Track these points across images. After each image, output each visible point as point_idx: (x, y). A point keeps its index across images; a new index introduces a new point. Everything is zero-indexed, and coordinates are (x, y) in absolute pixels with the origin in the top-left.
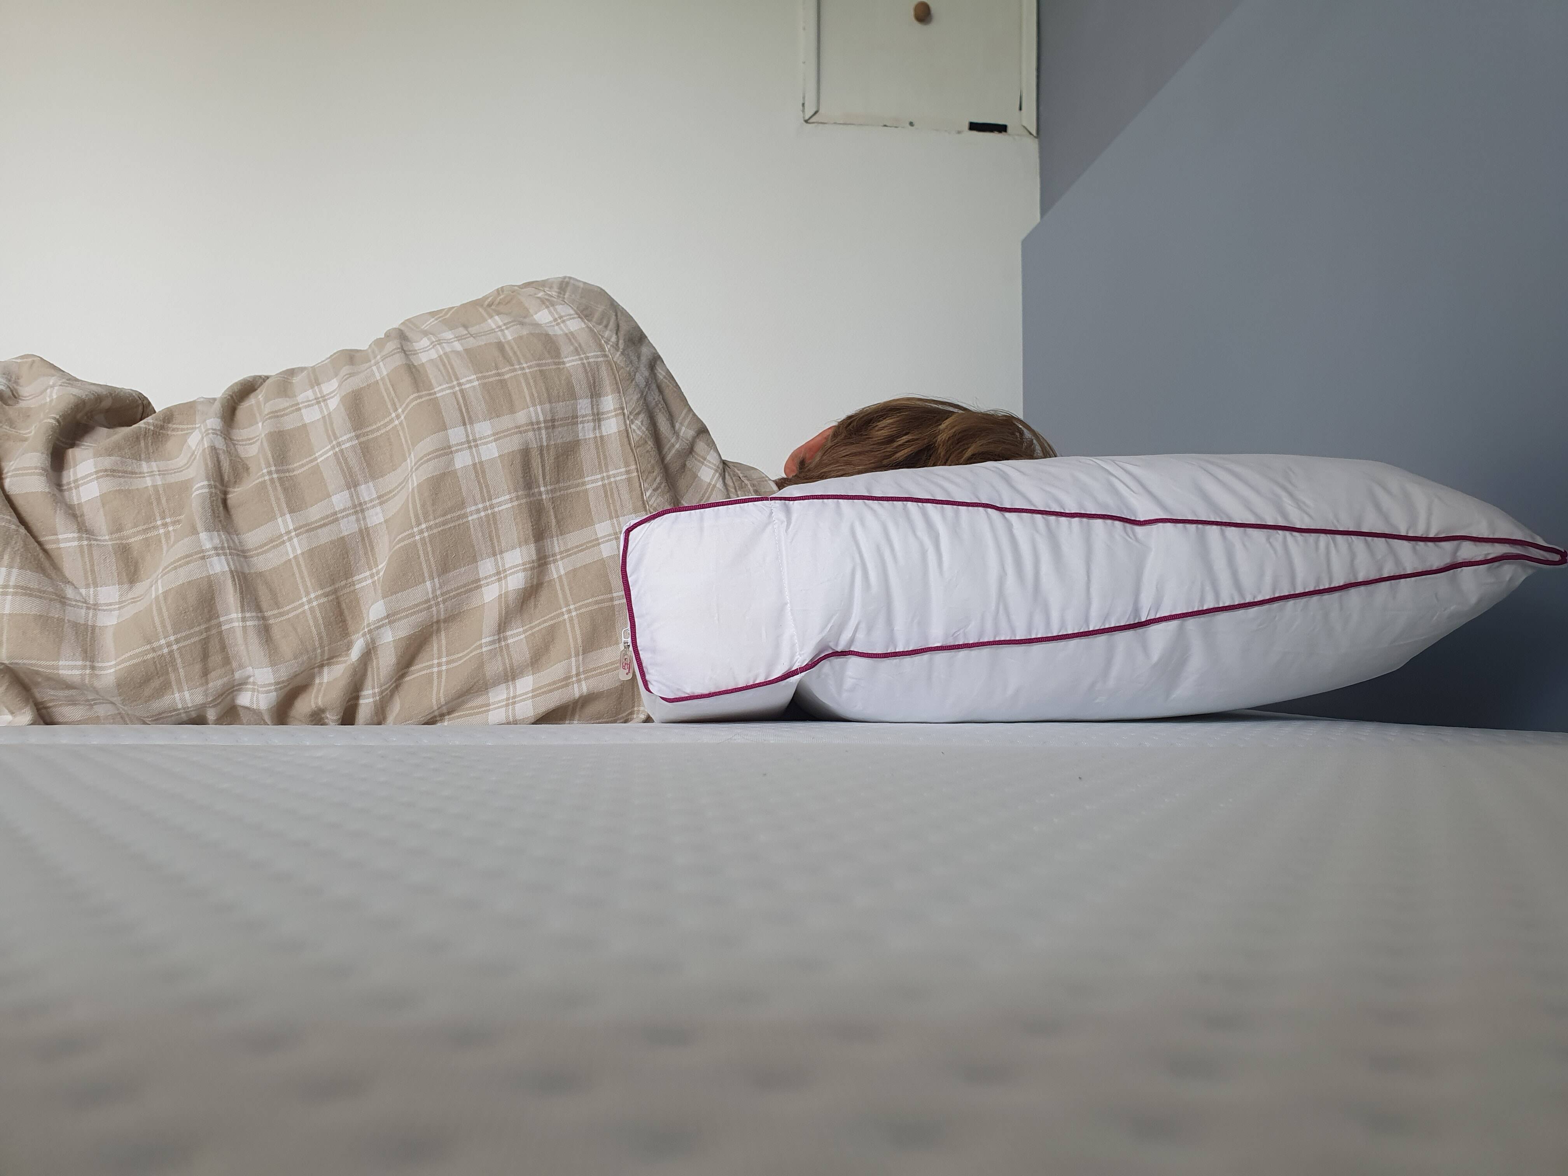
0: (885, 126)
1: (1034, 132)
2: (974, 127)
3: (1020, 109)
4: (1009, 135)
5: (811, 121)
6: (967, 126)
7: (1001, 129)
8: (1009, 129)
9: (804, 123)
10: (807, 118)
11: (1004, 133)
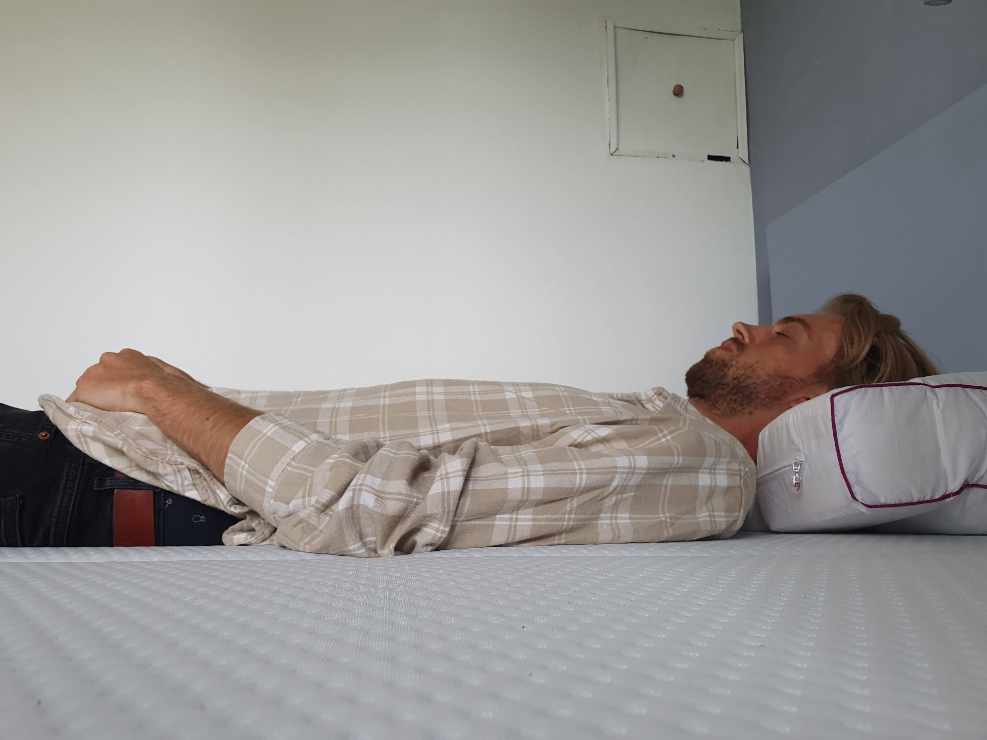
0: (659, 157)
1: (747, 162)
2: (711, 158)
3: (738, 147)
4: (732, 163)
5: (614, 154)
6: (707, 157)
7: (727, 159)
8: (731, 160)
9: (610, 155)
10: (612, 152)
11: (729, 162)
